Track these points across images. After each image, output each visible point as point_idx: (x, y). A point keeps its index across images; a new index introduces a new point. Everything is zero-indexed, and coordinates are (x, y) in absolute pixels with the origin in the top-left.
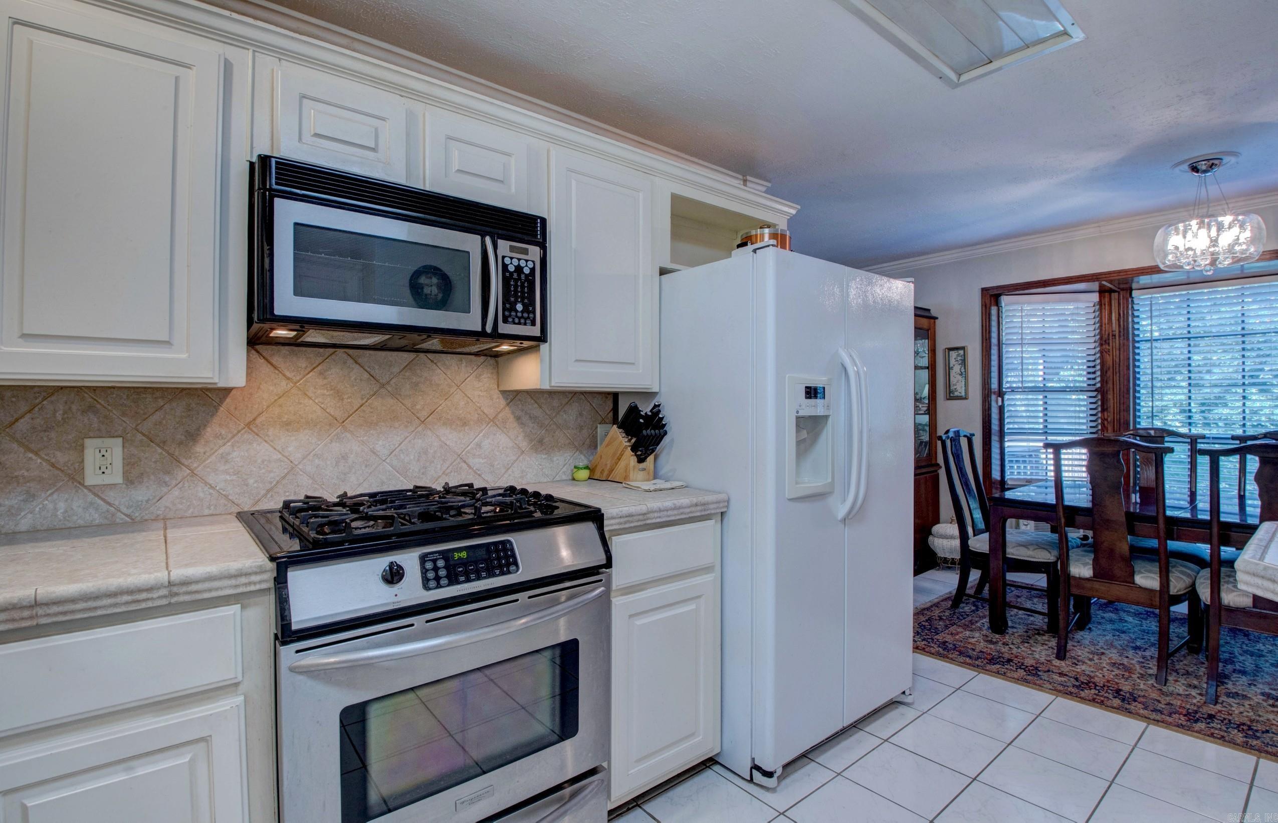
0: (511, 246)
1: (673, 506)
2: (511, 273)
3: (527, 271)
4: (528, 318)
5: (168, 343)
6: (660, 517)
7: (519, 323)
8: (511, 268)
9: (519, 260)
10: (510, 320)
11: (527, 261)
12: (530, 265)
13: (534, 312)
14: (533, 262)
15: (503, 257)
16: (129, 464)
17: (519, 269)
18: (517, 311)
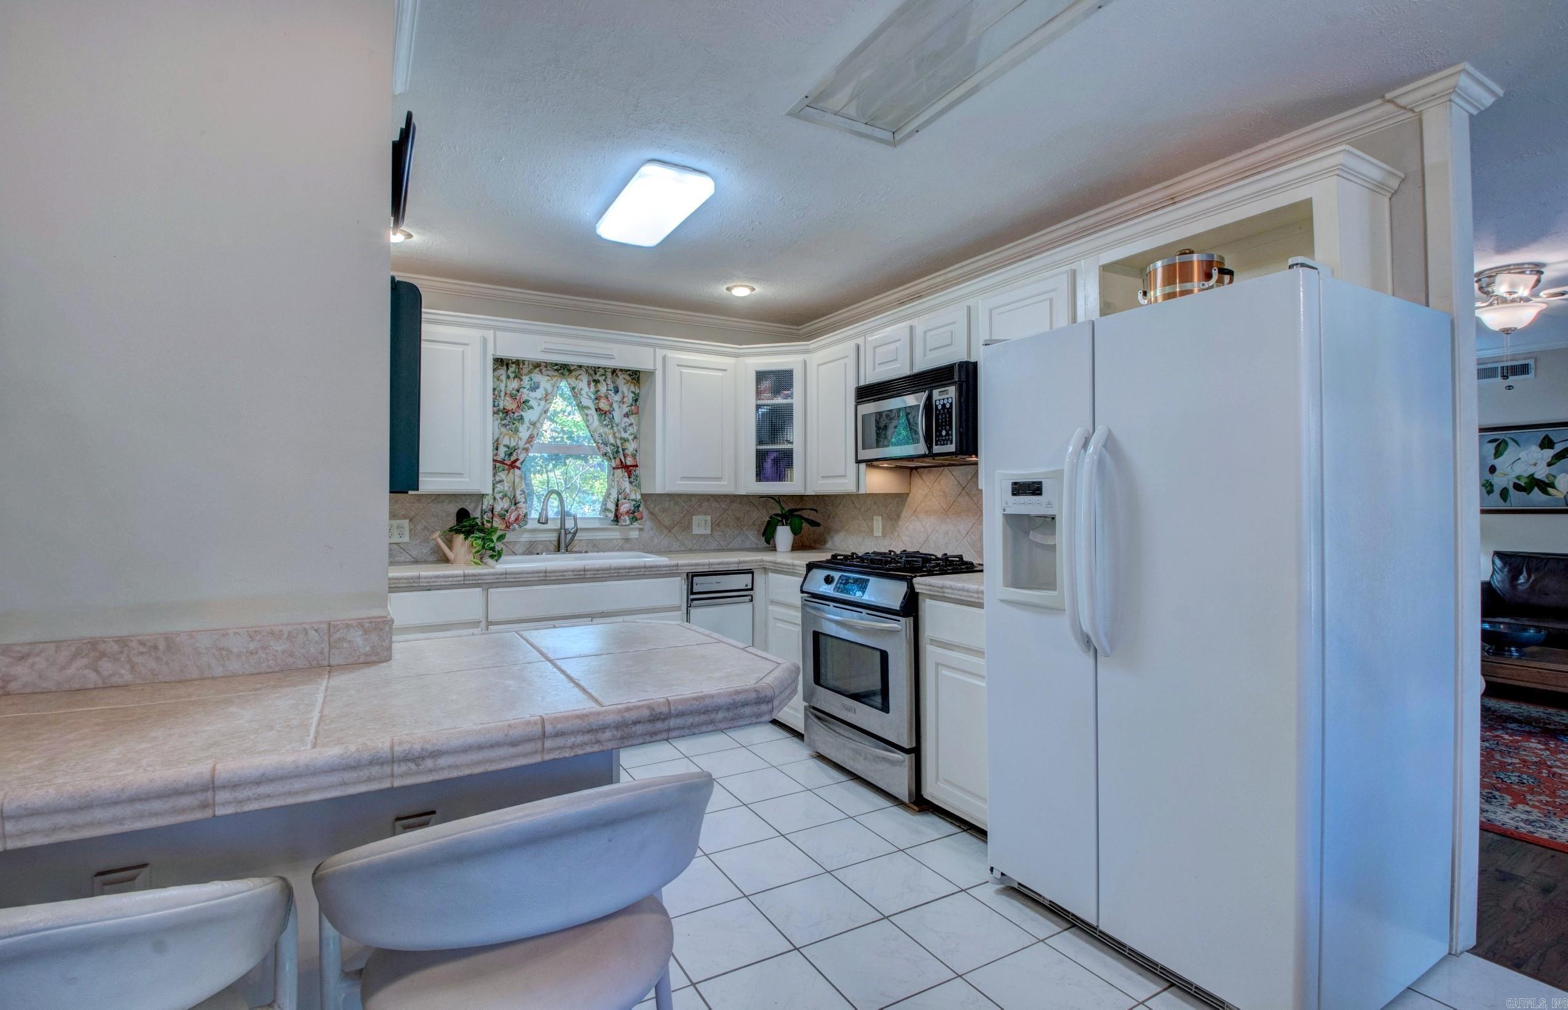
0: (940, 392)
1: (962, 588)
2: (940, 411)
3: (948, 406)
4: (949, 439)
5: (844, 476)
6: (954, 594)
7: (944, 444)
8: (940, 407)
9: (943, 399)
10: (939, 443)
11: (948, 399)
12: (950, 401)
13: (952, 435)
14: (952, 398)
15: (936, 401)
16: (884, 528)
17: (944, 405)
18: (942, 436)
